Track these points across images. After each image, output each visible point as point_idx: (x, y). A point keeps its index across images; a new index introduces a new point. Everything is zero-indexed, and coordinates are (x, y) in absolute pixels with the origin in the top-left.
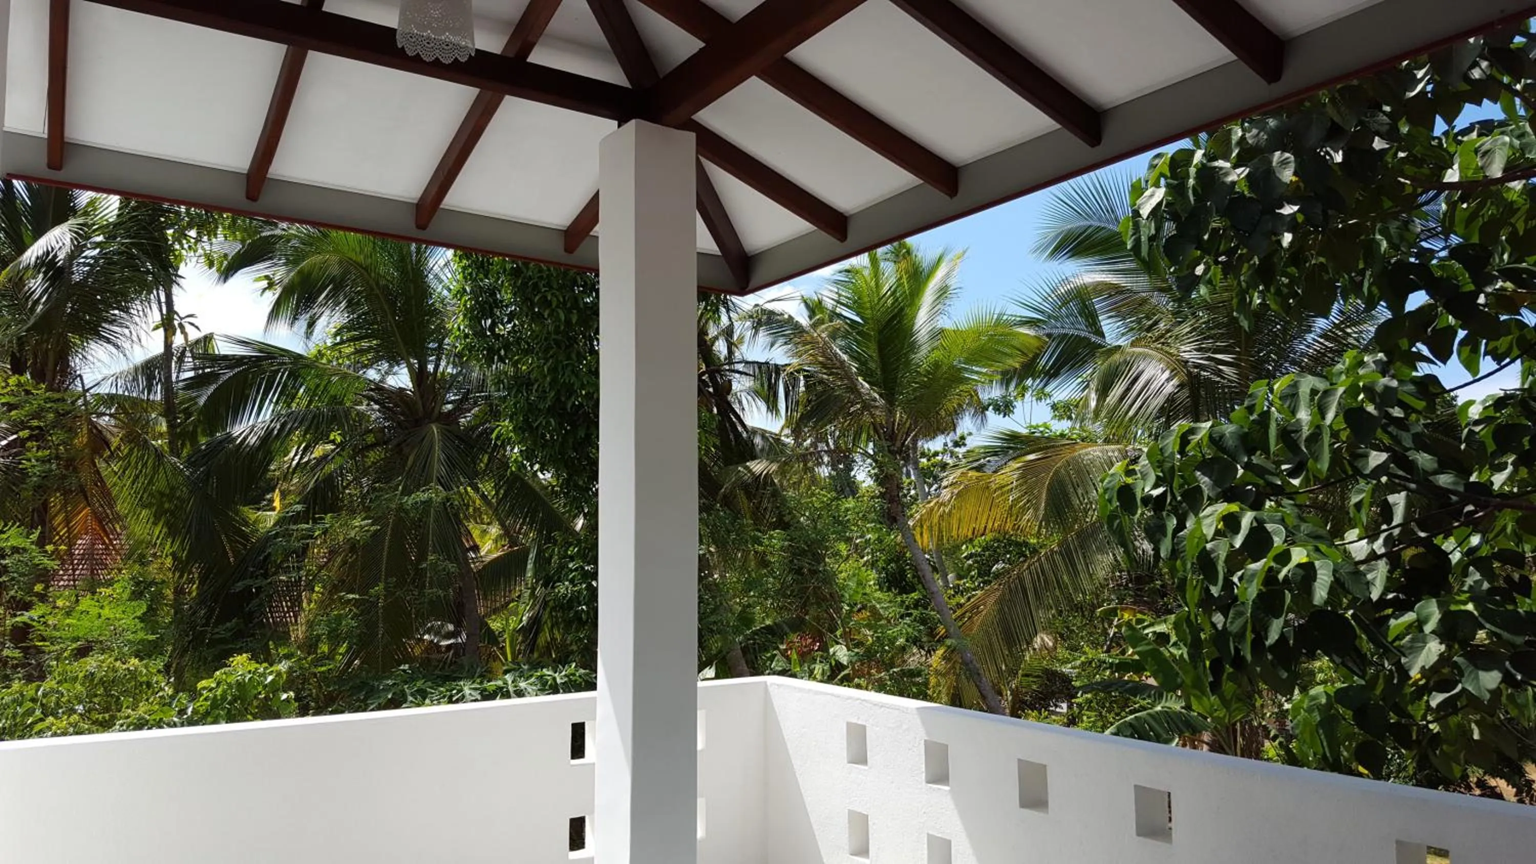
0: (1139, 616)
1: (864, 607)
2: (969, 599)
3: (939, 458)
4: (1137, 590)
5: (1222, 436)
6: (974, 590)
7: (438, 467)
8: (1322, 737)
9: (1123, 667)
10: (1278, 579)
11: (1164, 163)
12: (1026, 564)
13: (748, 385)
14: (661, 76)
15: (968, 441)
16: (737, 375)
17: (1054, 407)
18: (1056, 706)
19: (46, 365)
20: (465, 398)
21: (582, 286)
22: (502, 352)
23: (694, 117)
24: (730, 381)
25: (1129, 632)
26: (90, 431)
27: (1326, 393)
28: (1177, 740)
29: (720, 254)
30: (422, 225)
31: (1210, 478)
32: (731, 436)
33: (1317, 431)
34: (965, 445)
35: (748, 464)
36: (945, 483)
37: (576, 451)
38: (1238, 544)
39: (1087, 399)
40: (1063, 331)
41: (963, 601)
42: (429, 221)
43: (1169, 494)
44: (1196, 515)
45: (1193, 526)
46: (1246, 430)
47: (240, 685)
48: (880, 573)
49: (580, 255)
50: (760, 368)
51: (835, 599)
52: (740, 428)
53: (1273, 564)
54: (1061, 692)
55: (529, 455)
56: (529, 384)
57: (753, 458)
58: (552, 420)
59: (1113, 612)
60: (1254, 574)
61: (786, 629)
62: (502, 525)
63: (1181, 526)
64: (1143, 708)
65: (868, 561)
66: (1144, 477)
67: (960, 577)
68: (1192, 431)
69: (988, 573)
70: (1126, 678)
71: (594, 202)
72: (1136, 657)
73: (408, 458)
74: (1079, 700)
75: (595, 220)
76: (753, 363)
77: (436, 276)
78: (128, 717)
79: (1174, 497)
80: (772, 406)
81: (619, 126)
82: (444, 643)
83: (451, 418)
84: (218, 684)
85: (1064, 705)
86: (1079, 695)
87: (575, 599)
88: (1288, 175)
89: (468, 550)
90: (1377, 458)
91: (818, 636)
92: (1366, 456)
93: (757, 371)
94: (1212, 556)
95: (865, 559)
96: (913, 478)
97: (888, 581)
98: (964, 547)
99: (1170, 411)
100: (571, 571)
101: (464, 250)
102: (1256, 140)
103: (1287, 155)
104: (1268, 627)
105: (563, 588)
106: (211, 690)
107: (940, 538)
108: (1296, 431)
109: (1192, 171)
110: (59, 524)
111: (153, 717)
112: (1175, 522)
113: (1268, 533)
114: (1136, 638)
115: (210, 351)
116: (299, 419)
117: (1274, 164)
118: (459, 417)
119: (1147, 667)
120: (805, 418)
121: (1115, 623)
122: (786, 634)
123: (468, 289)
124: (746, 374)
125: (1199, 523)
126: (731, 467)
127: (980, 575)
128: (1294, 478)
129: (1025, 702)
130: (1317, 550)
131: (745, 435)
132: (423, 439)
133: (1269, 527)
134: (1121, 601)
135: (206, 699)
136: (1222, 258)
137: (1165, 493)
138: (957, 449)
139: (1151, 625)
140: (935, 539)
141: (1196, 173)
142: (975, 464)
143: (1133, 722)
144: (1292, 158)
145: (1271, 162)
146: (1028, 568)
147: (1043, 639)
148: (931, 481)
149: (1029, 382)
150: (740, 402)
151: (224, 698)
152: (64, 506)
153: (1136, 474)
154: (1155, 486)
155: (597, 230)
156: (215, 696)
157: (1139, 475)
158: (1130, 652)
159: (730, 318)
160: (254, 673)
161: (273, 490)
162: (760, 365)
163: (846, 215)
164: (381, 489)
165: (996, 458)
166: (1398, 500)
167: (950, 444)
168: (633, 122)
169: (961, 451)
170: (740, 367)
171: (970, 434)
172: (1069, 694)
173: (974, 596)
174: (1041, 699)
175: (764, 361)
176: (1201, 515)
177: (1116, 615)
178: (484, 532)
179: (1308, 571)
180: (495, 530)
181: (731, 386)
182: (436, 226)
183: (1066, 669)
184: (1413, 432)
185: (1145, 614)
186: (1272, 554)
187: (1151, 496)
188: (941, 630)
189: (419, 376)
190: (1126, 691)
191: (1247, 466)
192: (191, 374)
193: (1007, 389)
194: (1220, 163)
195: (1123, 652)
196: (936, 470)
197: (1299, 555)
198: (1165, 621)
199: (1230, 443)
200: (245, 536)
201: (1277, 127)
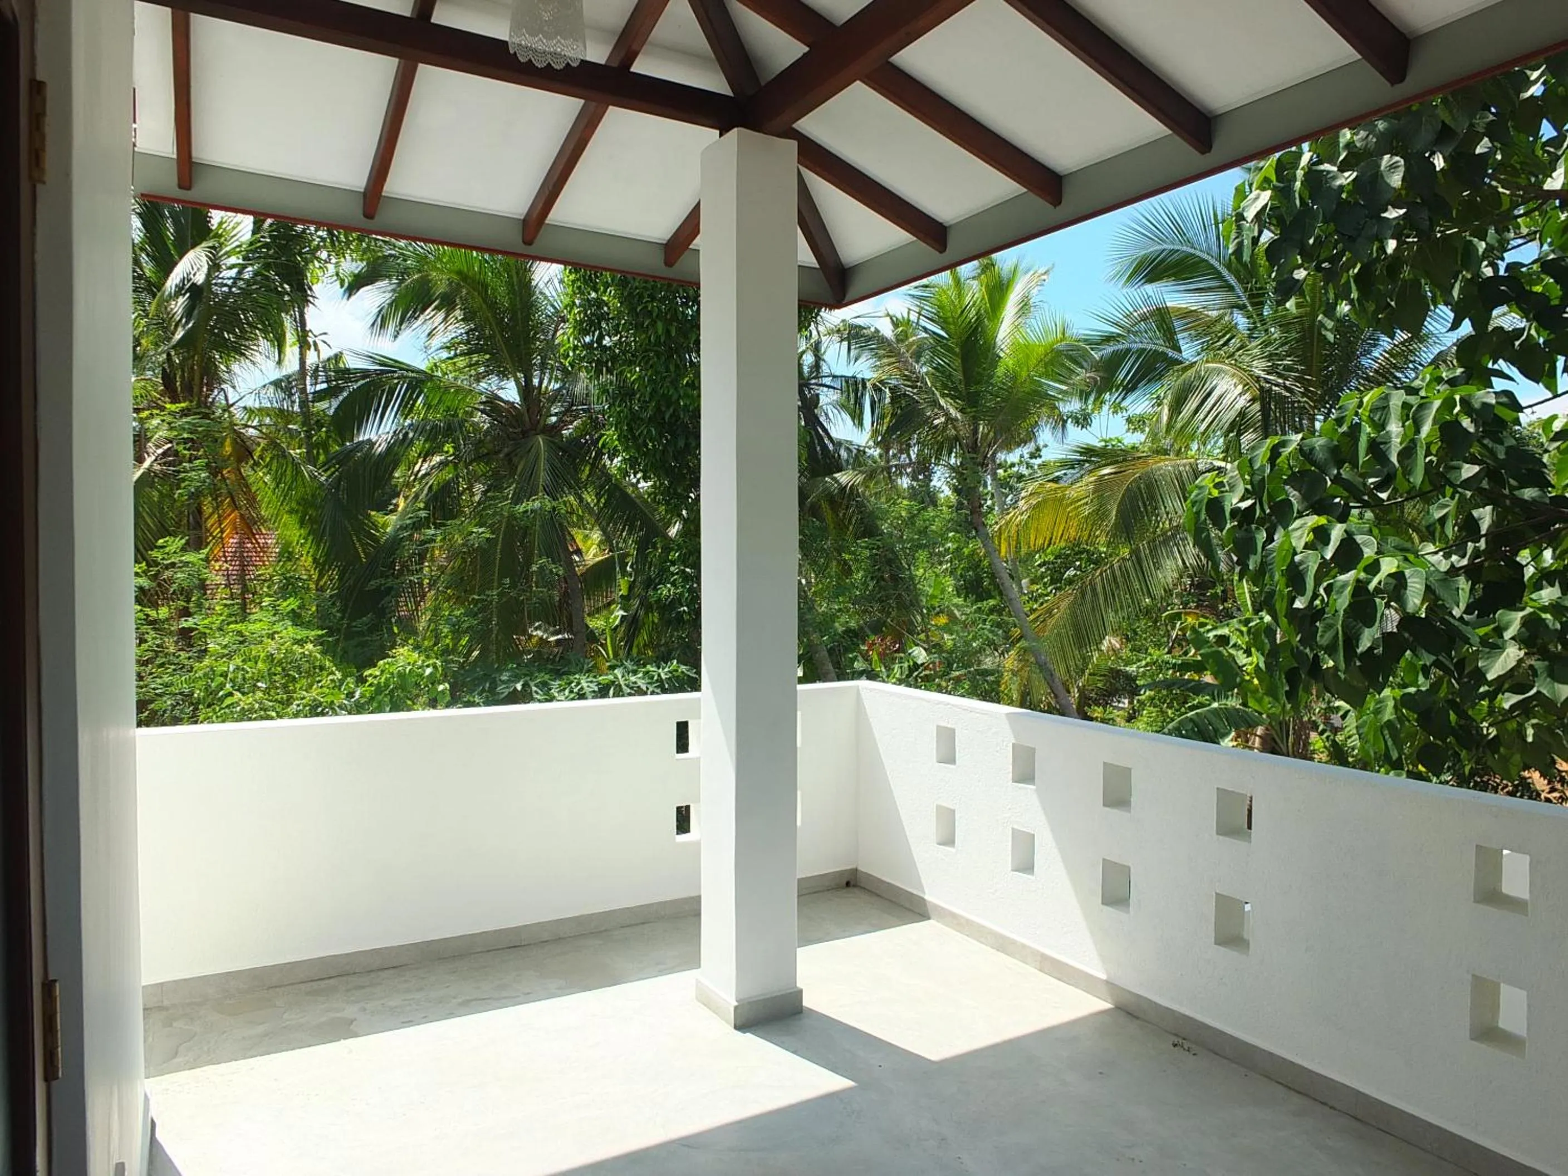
0: (1202, 620)
1: (942, 611)
2: (1042, 604)
3: (1015, 469)
4: (1201, 594)
5: (1312, 449)
6: (1047, 595)
7: (543, 476)
8: (1387, 737)
9: (1184, 667)
10: (1368, 591)
11: (1270, 165)
12: (1099, 571)
13: (835, 398)
14: (763, 84)
15: (1044, 452)
16: (825, 389)
17: (1129, 420)
18: (1119, 702)
19: (193, 379)
20: (568, 411)
21: (684, 297)
22: (610, 364)
23: (794, 126)
24: (818, 395)
25: (1193, 636)
26: (234, 442)
27: (1422, 407)
28: (1233, 734)
29: (818, 266)
30: (528, 242)
31: (1300, 492)
32: (818, 448)
33: (1412, 445)
34: (1040, 456)
35: (836, 475)
36: (1023, 494)
37: (676, 460)
38: (1328, 556)
39: (1160, 414)
40: (1141, 346)
41: (1035, 606)
42: (535, 237)
43: (1258, 507)
44: (1285, 527)
45: (1281, 540)
46: (1336, 443)
47: (401, 675)
48: (959, 581)
49: (680, 269)
50: (847, 382)
51: (915, 603)
52: (826, 441)
53: (1362, 575)
54: (1124, 689)
55: (632, 463)
56: (632, 394)
57: (840, 470)
58: (653, 430)
59: (1178, 616)
60: (1344, 586)
61: (867, 630)
62: (604, 531)
63: (1270, 539)
64: (1201, 705)
65: (947, 569)
66: (1232, 488)
67: (1033, 582)
68: (1283, 444)
69: (1060, 580)
70: (1186, 677)
71: (694, 216)
72: (1199, 658)
73: (517, 468)
74: (1143, 697)
75: (696, 232)
76: (842, 376)
77: (541, 293)
78: (302, 699)
79: (1263, 510)
80: (857, 418)
81: (721, 135)
82: (552, 639)
83: (554, 430)
84: (382, 672)
85: (1126, 701)
86: (1142, 692)
87: (677, 601)
88: (1396, 180)
89: (572, 553)
90: (1469, 470)
91: (898, 638)
92: (1459, 468)
93: (844, 384)
94: (1301, 568)
95: (944, 567)
96: (989, 488)
97: (966, 588)
98: (1037, 556)
99: (1241, 425)
100: (673, 574)
101: (574, 265)
102: (1364, 143)
103: (1397, 158)
104: (1360, 635)
105: (666, 591)
106: (375, 677)
107: (1018, 547)
108: (1385, 443)
109: (1300, 173)
110: (212, 525)
111: (325, 699)
112: (1265, 535)
113: (1358, 545)
114: (1200, 641)
115: (341, 365)
116: (420, 429)
117: (1382, 168)
118: (562, 429)
119: (1208, 667)
120: (891, 430)
121: (1178, 626)
122: (868, 636)
123: (577, 302)
124: (834, 388)
125: (1287, 535)
126: (820, 478)
127: (1053, 582)
128: (1382, 492)
129: (1090, 699)
130: (1406, 559)
131: (831, 447)
132: (530, 450)
133: (1359, 538)
134: (1185, 605)
135: (371, 685)
136: (1325, 265)
137: (1254, 505)
138: (1033, 461)
139: (1215, 628)
140: (1013, 550)
141: (1304, 175)
142: (1051, 477)
143: (1195, 718)
144: (1402, 162)
145: (1379, 166)
146: (1101, 574)
147: (1111, 641)
148: (1007, 491)
149: (1107, 396)
150: (826, 415)
151: (387, 685)
152: (216, 509)
153: (1224, 486)
154: (1243, 499)
155: (697, 243)
156: (379, 683)
157: (1227, 488)
158: (1191, 654)
159: (818, 332)
160: (413, 665)
161: (398, 496)
162: (847, 379)
163: (946, 224)
164: (493, 498)
165: (1072, 471)
166: (1485, 516)
167: (1027, 456)
168: (735, 130)
169: (1038, 461)
170: (827, 381)
171: (1046, 446)
172: (1134, 692)
173: (1047, 601)
174: (1104, 695)
175: (850, 375)
176: (1290, 528)
177: (1180, 619)
178: (586, 537)
179: (1399, 579)
180: (596, 536)
181: (818, 400)
182: (543, 241)
183: (1131, 669)
184: (1506, 444)
185: (1207, 618)
186: (1362, 565)
187: (1239, 508)
188: (1016, 632)
189: (526, 391)
190: (1188, 690)
191: (1337, 480)
192: (324, 386)
193: (1085, 403)
194: (1326, 167)
195: (1186, 653)
196: (1013, 481)
197: (1389, 565)
198: (1228, 625)
199: (1320, 456)
200: (376, 540)
201: (1386, 129)
